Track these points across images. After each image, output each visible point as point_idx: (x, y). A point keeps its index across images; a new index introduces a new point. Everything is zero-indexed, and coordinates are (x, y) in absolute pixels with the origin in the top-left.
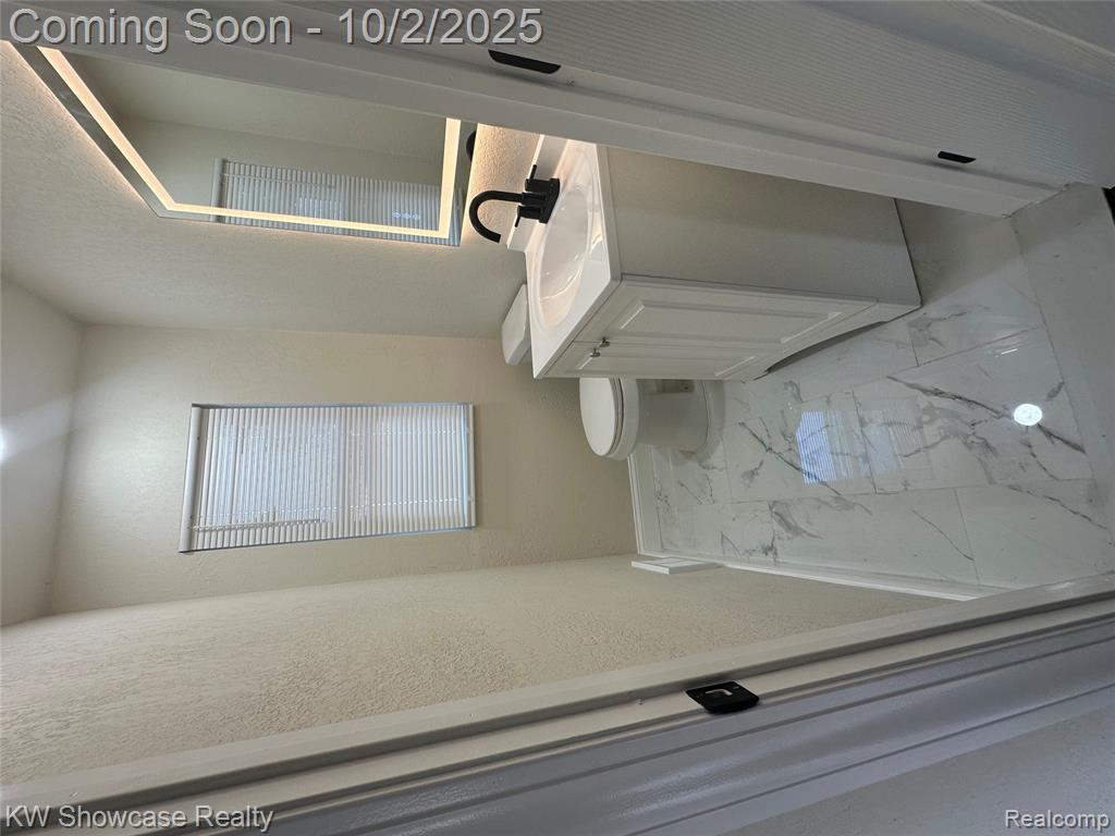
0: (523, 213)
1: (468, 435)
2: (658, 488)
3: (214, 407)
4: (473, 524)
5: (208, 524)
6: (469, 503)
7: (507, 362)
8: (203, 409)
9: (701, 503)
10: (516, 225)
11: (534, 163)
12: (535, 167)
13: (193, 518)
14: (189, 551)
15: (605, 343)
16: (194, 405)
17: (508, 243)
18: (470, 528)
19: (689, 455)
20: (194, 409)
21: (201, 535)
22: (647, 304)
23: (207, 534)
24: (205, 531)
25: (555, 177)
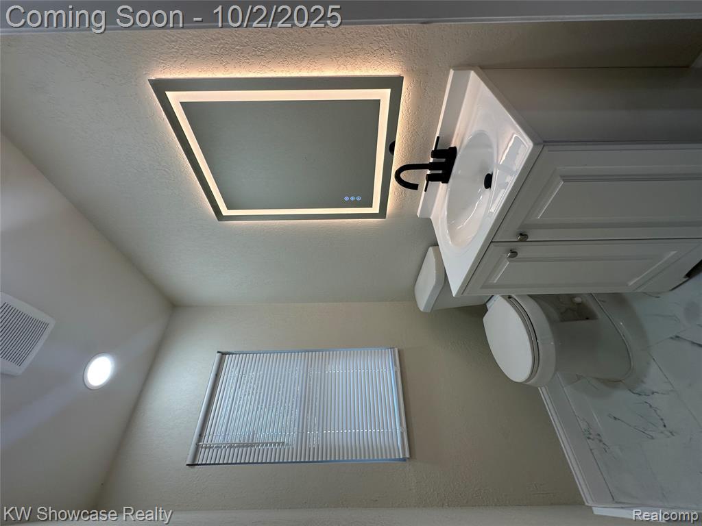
0: (430, 178)
1: (396, 372)
2: (584, 426)
3: (229, 353)
4: (407, 456)
5: (209, 442)
6: (402, 434)
7: (422, 310)
8: (223, 354)
9: (652, 438)
10: (425, 191)
11: (437, 135)
12: (438, 138)
13: (201, 435)
14: (192, 465)
15: (523, 236)
16: (218, 352)
17: (418, 214)
18: (404, 459)
19: (613, 383)
20: (219, 354)
21: (203, 450)
22: (567, 179)
23: (207, 450)
24: (206, 448)
25: (452, 146)
